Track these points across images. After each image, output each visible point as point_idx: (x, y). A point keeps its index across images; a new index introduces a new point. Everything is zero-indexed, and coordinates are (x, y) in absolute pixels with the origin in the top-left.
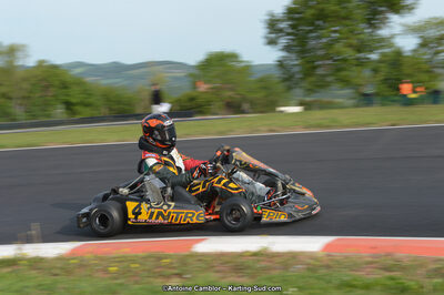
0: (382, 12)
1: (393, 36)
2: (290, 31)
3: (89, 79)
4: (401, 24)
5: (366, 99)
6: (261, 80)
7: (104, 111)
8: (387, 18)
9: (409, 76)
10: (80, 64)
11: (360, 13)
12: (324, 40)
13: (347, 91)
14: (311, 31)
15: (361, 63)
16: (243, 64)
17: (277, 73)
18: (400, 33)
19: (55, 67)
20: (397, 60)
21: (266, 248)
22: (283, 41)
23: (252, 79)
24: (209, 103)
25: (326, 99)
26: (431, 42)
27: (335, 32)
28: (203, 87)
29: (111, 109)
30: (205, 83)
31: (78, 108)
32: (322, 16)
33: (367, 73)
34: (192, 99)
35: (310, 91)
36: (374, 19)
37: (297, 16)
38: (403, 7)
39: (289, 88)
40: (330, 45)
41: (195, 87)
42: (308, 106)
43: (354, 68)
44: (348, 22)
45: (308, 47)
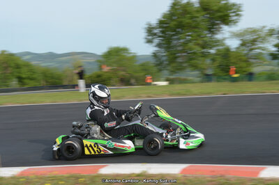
0: (218, 24)
1: (224, 39)
2: (161, 34)
3: (33, 63)
4: (229, 32)
5: (208, 78)
6: (143, 65)
7: (43, 83)
8: (221, 28)
9: (234, 63)
10: (28, 53)
11: (204, 25)
12: (182, 41)
13: (196, 73)
14: (174, 35)
15: (204, 55)
16: (131, 55)
17: (153, 61)
18: (229, 37)
19: (12, 55)
20: (226, 53)
21: (145, 172)
22: (156, 41)
23: (137, 64)
24: (110, 79)
25: (183, 77)
26: (248, 43)
27: (189, 35)
28: (106, 69)
29: (47, 82)
30: (108, 66)
31: (26, 81)
32: (181, 26)
33: (208, 61)
34: (99, 76)
35: (173, 72)
36: (212, 28)
37: (165, 25)
38: (231, 21)
39: (160, 70)
40: (185, 44)
41: (101, 68)
42: (171, 81)
43: (201, 58)
44: (196, 30)
45: (172, 45)
